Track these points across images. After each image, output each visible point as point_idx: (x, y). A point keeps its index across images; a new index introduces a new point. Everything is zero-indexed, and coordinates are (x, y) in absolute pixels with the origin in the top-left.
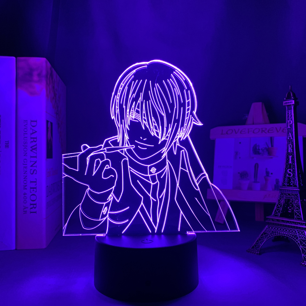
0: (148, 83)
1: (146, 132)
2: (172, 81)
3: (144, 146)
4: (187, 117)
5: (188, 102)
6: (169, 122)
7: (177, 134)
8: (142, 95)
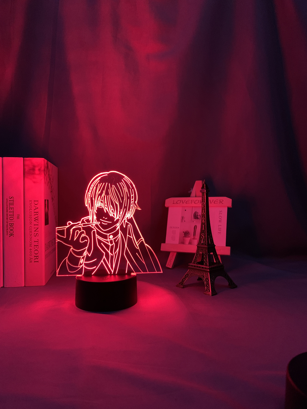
0: (108, 185)
1: (107, 214)
2: (122, 184)
3: (105, 222)
4: (132, 205)
5: (133, 196)
6: (121, 208)
7: (126, 215)
8: (104, 192)
